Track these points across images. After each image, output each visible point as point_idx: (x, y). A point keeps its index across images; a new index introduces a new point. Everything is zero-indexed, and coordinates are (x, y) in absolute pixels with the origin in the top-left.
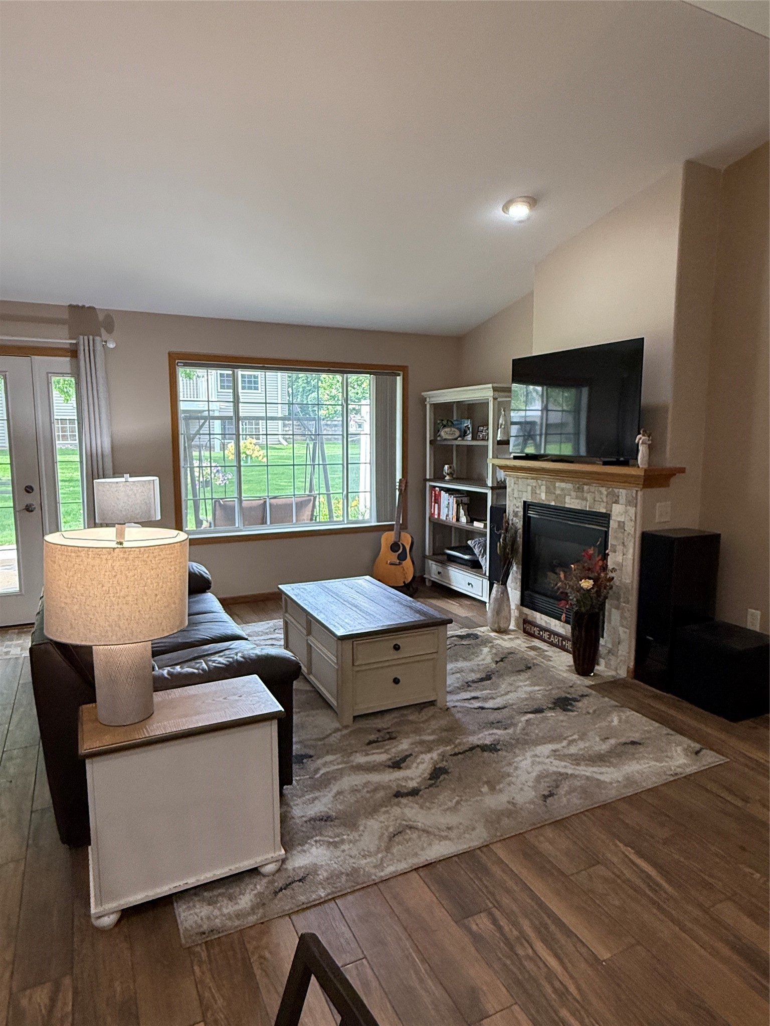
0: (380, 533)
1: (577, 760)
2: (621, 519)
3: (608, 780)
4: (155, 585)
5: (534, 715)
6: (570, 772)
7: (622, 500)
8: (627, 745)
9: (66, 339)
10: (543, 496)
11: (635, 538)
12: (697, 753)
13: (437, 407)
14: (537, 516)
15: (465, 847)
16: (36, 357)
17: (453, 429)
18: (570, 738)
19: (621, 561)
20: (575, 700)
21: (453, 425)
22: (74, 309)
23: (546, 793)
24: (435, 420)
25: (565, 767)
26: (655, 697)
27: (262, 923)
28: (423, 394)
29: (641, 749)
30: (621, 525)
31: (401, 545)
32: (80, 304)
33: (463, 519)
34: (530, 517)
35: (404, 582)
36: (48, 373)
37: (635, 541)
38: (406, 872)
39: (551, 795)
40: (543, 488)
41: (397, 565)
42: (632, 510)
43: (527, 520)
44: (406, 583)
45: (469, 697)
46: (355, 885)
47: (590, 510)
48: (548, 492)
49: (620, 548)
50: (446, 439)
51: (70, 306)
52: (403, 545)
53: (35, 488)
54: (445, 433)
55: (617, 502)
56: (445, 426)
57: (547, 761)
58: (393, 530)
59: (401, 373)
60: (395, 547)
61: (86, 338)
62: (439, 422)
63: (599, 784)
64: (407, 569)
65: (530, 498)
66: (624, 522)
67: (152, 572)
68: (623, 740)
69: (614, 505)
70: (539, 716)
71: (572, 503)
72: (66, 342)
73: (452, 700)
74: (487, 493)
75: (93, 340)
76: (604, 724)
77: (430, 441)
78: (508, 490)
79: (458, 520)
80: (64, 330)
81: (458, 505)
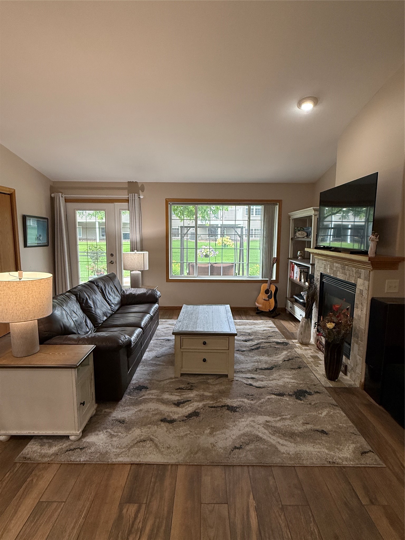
0: (261, 284)
1: (276, 431)
2: (361, 288)
3: (282, 451)
4: (15, 298)
5: (275, 396)
6: (265, 437)
7: (362, 276)
8: (316, 432)
9: (126, 195)
10: (328, 271)
11: (367, 301)
12: (364, 453)
13: (296, 220)
14: (326, 282)
15: (165, 461)
16: (116, 203)
17: (303, 232)
18: (284, 417)
19: (360, 314)
20: (310, 394)
21: (304, 230)
22: (130, 183)
23: (238, 446)
24: (295, 227)
25: (264, 434)
26: (369, 406)
27: (49, 463)
28: (289, 214)
29: (324, 437)
30: (361, 291)
31: (270, 292)
32: (132, 181)
33: (303, 280)
34: (324, 282)
35: (269, 310)
36: (120, 209)
37: (367, 303)
38: (126, 464)
39: (240, 448)
40: (329, 266)
41: (267, 300)
42: (367, 283)
43: (322, 283)
44: (270, 310)
45: (249, 377)
46: (99, 461)
47: (348, 281)
48: (331, 269)
49: (360, 306)
50: (299, 237)
51: (128, 182)
52: (271, 291)
53: (114, 255)
54: (299, 234)
55: (359, 277)
56: (299, 231)
57: (257, 426)
58: (267, 283)
59: (278, 203)
60: (267, 292)
61: (131, 194)
62: (296, 228)
63: (275, 451)
64: (272, 303)
65: (323, 271)
66: (362, 290)
67: (13, 293)
68: (318, 427)
69: (358, 279)
70: (279, 397)
71: (340, 276)
72: (126, 197)
73: (238, 377)
74: (309, 267)
75: (134, 195)
76: (315, 413)
77: (291, 238)
78: (315, 266)
79: (300, 280)
80: (126, 192)
81: (301, 273)
